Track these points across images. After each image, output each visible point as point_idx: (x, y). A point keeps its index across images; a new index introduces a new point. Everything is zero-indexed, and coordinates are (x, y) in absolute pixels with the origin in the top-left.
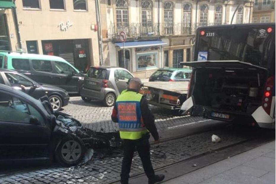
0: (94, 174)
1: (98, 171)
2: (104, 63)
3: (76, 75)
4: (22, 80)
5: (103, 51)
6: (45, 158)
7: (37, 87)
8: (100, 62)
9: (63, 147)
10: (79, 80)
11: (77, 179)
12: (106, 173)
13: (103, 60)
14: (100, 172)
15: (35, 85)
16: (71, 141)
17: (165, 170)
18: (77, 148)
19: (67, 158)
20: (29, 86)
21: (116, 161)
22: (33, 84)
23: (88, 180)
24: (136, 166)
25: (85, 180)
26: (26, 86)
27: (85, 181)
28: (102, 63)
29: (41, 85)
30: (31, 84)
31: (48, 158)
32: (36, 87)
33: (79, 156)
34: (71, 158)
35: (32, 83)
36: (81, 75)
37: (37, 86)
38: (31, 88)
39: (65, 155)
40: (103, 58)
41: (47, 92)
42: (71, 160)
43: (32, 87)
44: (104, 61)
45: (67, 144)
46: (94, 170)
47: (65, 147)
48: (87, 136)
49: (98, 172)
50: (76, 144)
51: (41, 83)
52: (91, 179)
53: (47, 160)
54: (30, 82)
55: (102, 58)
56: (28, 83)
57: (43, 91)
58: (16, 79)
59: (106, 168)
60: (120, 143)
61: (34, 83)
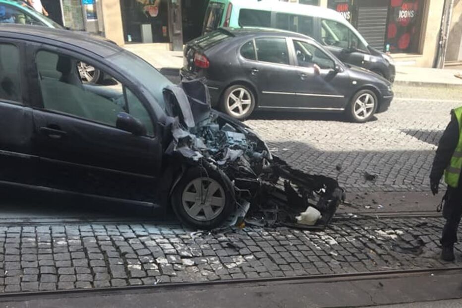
0: (227, 255)
1: (238, 251)
2: (448, 32)
3: (359, 50)
4: (318, 56)
5: (452, 5)
6: (151, 204)
7: (340, 72)
8: (441, 30)
9: (187, 188)
10: (363, 62)
11: (183, 257)
12: (251, 257)
13: (447, 25)
14: (240, 255)
15: (337, 67)
16: (205, 179)
17: (382, 281)
18: (217, 194)
19: (192, 213)
20: (328, 68)
21: (298, 237)
22: (335, 65)
23: (204, 263)
24: (327, 259)
25: (197, 263)
26: (322, 67)
27: (195, 265)
28: (443, 33)
29: (349, 67)
30: (331, 65)
31: (156, 205)
32: (338, 71)
33: (218, 212)
34: (201, 213)
35: (334, 62)
36: (371, 50)
37: (341, 69)
38: (330, 72)
39: (190, 204)
40: (449, 23)
41: (355, 83)
42: (201, 218)
43: (332, 70)
44: (450, 28)
45: (197, 183)
46: (231, 246)
47: (192, 189)
48: (249, 175)
49: (237, 253)
50: (214, 186)
51: (350, 65)
52: (210, 264)
53: (153, 207)
54: (331, 61)
55: (447, 22)
56: (326, 62)
57: (350, 80)
58: (308, 53)
59: (261, 248)
60: (328, 202)
61: (336, 63)
